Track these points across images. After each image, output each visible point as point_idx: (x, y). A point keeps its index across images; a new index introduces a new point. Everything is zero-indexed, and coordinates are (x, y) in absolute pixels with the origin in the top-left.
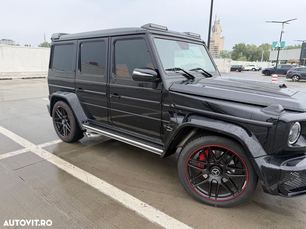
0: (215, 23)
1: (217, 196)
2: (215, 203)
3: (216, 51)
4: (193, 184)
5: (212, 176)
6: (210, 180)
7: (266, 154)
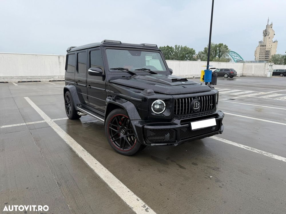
0: (267, 27)
1: (124, 148)
2: (123, 152)
3: (267, 55)
4: (113, 140)
5: (122, 135)
6: (120, 137)
7: (141, 119)
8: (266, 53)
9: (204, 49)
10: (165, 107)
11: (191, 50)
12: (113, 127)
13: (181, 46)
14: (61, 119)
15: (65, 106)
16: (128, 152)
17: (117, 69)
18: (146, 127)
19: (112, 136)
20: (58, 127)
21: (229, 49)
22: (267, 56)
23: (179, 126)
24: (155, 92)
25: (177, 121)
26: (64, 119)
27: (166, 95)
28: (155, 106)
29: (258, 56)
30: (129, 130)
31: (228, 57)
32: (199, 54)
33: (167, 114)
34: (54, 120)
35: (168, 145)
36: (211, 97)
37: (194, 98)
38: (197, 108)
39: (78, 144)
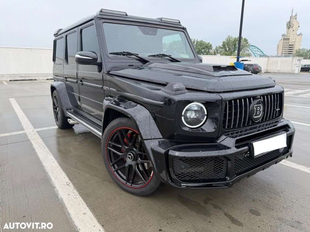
0: (291, 19)
1: (133, 183)
2: (130, 189)
3: (290, 49)
4: (114, 168)
5: (129, 161)
6: (127, 165)
7: (161, 137)
8: (289, 47)
9: (222, 43)
10: (205, 115)
11: (208, 44)
12: (114, 147)
13: (197, 40)
14: (48, 128)
15: (54, 111)
16: (139, 190)
17: (120, 54)
18: (172, 153)
19: (114, 161)
20: (40, 141)
21: (249, 43)
22: (291, 51)
23: (234, 150)
24: (187, 89)
25: (228, 141)
26: (52, 127)
27: (208, 94)
28: (188, 115)
29: (280, 51)
30: (142, 155)
31: (248, 52)
32: (216, 49)
33: (209, 128)
34: (38, 130)
35: (213, 185)
36: (277, 96)
37: (254, 98)
38: (259, 115)
39: (61, 171)
